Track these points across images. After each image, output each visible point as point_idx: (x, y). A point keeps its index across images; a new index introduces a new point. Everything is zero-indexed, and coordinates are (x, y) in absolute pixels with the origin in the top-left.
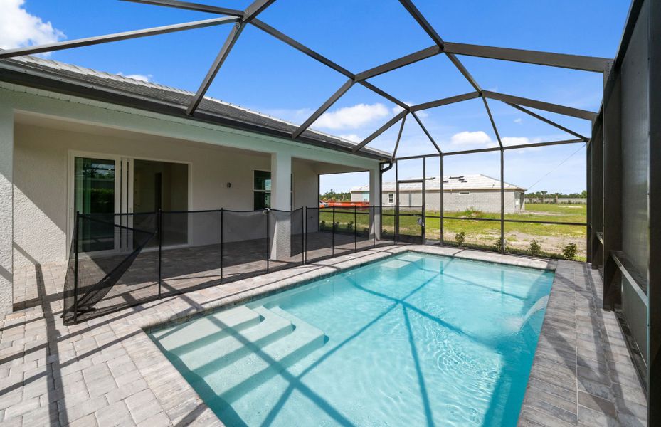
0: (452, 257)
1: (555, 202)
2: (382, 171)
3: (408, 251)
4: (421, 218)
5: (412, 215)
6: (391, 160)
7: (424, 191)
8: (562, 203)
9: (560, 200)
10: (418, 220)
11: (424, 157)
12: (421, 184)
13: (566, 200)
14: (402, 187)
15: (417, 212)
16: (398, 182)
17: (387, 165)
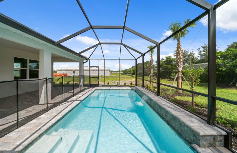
0: (110, 89)
1: (114, 73)
2: (84, 63)
3: (96, 89)
4: (98, 78)
5: (95, 78)
6: (87, 59)
7: (99, 70)
8: (116, 73)
9: (115, 72)
10: (97, 79)
11: (99, 59)
12: (98, 68)
13: (116, 72)
14: (91, 69)
15: (97, 76)
16: (90, 67)
17: (86, 61)
